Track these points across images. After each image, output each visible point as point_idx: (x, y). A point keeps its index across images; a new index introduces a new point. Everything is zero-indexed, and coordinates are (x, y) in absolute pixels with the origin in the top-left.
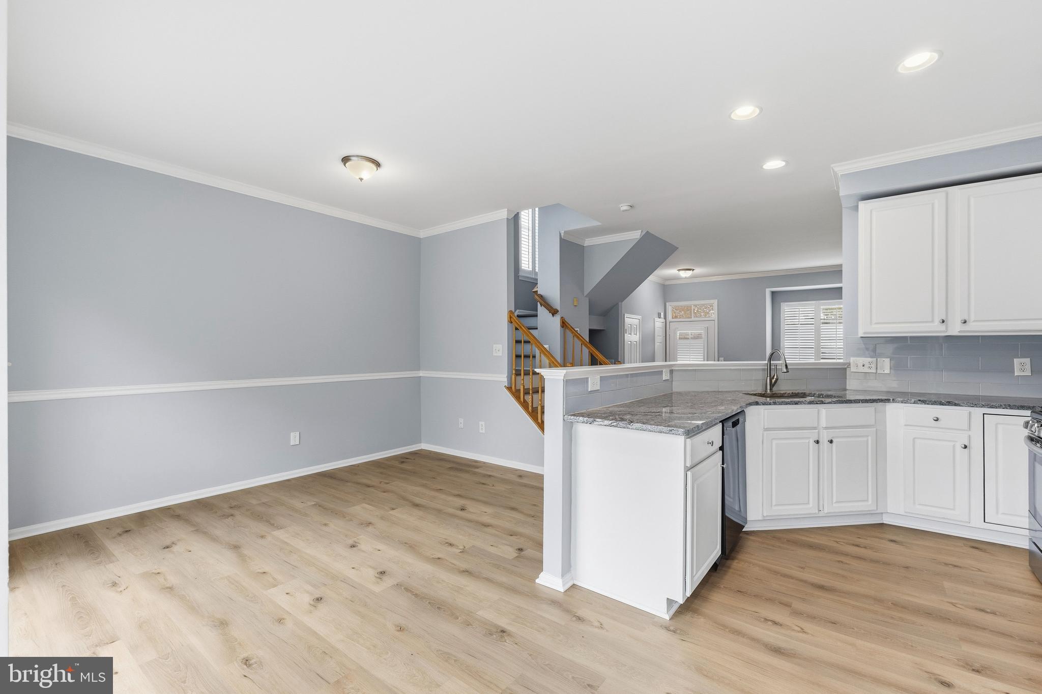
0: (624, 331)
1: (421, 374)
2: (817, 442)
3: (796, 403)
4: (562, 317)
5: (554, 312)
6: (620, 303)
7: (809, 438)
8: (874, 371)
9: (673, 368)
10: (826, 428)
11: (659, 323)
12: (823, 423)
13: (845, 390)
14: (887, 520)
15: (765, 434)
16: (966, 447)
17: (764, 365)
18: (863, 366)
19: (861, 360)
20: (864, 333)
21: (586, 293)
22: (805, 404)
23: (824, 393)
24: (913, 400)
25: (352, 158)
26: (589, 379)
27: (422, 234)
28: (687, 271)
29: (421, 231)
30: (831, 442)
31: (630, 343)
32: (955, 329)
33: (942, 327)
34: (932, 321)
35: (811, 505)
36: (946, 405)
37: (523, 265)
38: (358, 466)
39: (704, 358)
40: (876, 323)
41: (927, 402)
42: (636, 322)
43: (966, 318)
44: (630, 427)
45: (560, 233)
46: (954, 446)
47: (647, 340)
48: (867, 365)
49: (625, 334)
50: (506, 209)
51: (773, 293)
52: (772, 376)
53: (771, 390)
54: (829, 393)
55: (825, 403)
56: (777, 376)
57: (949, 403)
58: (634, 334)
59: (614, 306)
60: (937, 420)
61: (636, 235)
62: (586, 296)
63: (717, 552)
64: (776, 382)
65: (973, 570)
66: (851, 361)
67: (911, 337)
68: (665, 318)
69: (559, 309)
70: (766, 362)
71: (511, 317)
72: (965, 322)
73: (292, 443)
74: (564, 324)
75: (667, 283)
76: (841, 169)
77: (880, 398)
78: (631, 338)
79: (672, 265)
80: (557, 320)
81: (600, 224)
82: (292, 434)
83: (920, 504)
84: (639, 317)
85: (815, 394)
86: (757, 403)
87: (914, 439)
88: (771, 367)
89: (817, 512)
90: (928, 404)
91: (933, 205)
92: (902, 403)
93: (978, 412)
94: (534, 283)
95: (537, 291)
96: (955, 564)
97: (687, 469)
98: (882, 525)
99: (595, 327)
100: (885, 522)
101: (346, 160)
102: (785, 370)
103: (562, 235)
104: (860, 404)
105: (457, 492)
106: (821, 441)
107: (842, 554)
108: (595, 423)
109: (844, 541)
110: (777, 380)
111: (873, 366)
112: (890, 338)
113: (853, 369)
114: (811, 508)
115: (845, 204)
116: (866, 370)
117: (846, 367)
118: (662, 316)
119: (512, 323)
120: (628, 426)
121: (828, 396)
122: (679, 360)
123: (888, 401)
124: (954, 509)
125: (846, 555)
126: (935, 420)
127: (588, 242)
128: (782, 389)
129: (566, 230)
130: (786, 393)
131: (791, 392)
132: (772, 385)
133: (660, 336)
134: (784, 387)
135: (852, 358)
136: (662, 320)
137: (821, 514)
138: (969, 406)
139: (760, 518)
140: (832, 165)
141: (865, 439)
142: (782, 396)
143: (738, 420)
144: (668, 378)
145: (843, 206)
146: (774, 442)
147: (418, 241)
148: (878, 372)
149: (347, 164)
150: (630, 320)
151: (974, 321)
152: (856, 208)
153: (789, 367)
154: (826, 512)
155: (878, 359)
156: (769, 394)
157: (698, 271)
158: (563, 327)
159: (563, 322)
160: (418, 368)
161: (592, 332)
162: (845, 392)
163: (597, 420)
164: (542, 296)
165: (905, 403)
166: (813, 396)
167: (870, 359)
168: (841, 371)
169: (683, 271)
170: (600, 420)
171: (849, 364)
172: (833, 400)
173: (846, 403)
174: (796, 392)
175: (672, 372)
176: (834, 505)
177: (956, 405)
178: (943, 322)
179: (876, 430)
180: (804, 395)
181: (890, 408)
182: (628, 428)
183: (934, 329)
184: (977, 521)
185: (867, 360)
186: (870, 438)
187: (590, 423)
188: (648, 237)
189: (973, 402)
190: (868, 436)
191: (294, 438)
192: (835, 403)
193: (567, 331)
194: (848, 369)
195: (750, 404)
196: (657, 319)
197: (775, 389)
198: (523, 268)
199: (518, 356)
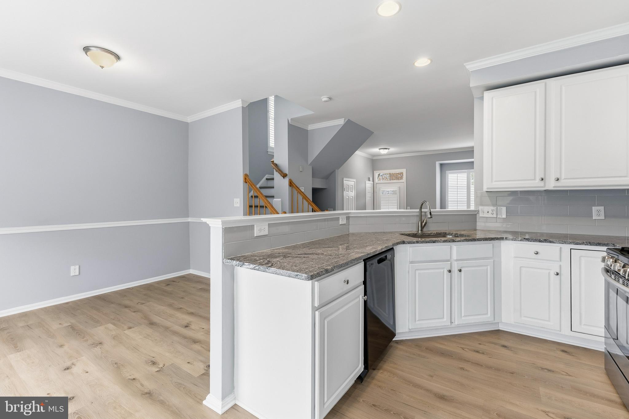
0: (343, 190)
1: (190, 220)
2: (450, 271)
3: (434, 242)
4: (290, 179)
5: (284, 176)
6: (336, 170)
7: (444, 268)
8: (495, 216)
9: (350, 215)
10: (457, 260)
11: (369, 184)
12: (455, 257)
13: (476, 230)
14: (502, 327)
15: (410, 267)
16: (558, 274)
17: (416, 212)
18: (488, 212)
19: (486, 209)
20: (488, 188)
21: (310, 162)
22: (440, 242)
23: (459, 233)
24: (520, 238)
25: (91, 48)
26: (255, 225)
27: (189, 119)
28: (385, 150)
29: (188, 117)
30: (460, 271)
31: (347, 197)
32: (551, 185)
33: (542, 184)
34: (535, 179)
35: (445, 320)
36: (544, 242)
37: (271, 144)
38: (132, 288)
39: (397, 207)
40: (496, 181)
41: (530, 240)
42: (352, 183)
43: (559, 177)
44: (268, 271)
45: (288, 120)
46: (549, 273)
47: (360, 195)
48: (490, 212)
49: (344, 191)
50: (241, 100)
51: (441, 165)
52: (422, 221)
53: (421, 230)
54: (463, 233)
55: (456, 242)
56: (426, 220)
57: (545, 241)
58: (351, 191)
59: (333, 172)
60: (537, 253)
61: (341, 122)
62: (309, 165)
63: (360, 368)
64: (425, 225)
65: (562, 374)
66: (480, 209)
67: (521, 192)
68: (373, 181)
69: (287, 173)
70: (419, 210)
71: (245, 179)
72: (558, 180)
73: (72, 274)
74: (291, 184)
75: (375, 158)
76: (471, 66)
77: (496, 237)
78: (350, 194)
79: (373, 145)
80: (286, 181)
81: (313, 113)
82: (72, 268)
83: (525, 317)
84: (355, 180)
85: (452, 233)
86: (404, 243)
87: (521, 267)
88: (422, 214)
89: (450, 324)
90: (530, 241)
91: (535, 92)
92: (512, 240)
93: (566, 247)
94: (273, 156)
95: (273, 161)
96: (550, 368)
97: (314, 309)
98: (498, 331)
99: (318, 186)
100: (500, 329)
101: (86, 49)
102: (429, 216)
103: (290, 121)
104: (482, 242)
105: (191, 310)
106: (453, 270)
107: (465, 360)
108: (244, 266)
109: (468, 347)
110: (426, 223)
111: (495, 212)
112: (510, 193)
113: (481, 215)
114: (445, 321)
115: (476, 94)
116: (490, 215)
117: (476, 213)
118: (371, 179)
119: (247, 183)
120: (267, 270)
121: (462, 235)
122: (382, 209)
123: (502, 239)
124: (549, 321)
125: (467, 361)
126: (535, 254)
127: (310, 127)
128: (430, 230)
129: (291, 118)
130: (432, 233)
131: (435, 232)
132: (422, 228)
133: (370, 193)
134: (432, 228)
135: (480, 207)
136: (371, 182)
137: (453, 325)
138: (560, 243)
139: (407, 330)
140: (465, 64)
141: (485, 268)
142: (429, 236)
143: (386, 256)
144: (345, 223)
145: (474, 97)
146: (417, 272)
147: (186, 125)
148: (498, 217)
149: (88, 53)
150: (349, 182)
151: (564, 179)
152: (482, 98)
153: (432, 214)
154: (456, 323)
155: (498, 208)
156: (420, 234)
157: (392, 150)
158: (291, 186)
159: (290, 183)
160: (187, 216)
161: (315, 191)
162: (475, 232)
163: (246, 264)
164: (276, 165)
165: (514, 240)
166: (451, 235)
167: (492, 208)
168: (472, 217)
169: (382, 150)
170: (247, 264)
171: (478, 211)
172: (462, 239)
173: (471, 241)
174: (440, 232)
175: (348, 218)
176: (463, 318)
177: (550, 242)
178: (542, 179)
179: (494, 261)
180: (444, 235)
181: (503, 243)
182: (266, 272)
183: (535, 185)
184: (566, 330)
185: (490, 208)
186: (489, 267)
187: (241, 267)
188: (349, 124)
189: (563, 239)
190: (487, 266)
191: (74, 270)
192: (463, 241)
193: (293, 188)
194: (477, 215)
195: (398, 243)
196: (367, 182)
197: (425, 229)
198: (270, 146)
199: (251, 206)
